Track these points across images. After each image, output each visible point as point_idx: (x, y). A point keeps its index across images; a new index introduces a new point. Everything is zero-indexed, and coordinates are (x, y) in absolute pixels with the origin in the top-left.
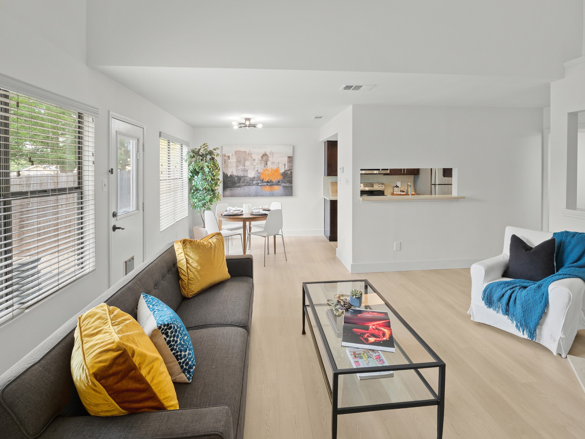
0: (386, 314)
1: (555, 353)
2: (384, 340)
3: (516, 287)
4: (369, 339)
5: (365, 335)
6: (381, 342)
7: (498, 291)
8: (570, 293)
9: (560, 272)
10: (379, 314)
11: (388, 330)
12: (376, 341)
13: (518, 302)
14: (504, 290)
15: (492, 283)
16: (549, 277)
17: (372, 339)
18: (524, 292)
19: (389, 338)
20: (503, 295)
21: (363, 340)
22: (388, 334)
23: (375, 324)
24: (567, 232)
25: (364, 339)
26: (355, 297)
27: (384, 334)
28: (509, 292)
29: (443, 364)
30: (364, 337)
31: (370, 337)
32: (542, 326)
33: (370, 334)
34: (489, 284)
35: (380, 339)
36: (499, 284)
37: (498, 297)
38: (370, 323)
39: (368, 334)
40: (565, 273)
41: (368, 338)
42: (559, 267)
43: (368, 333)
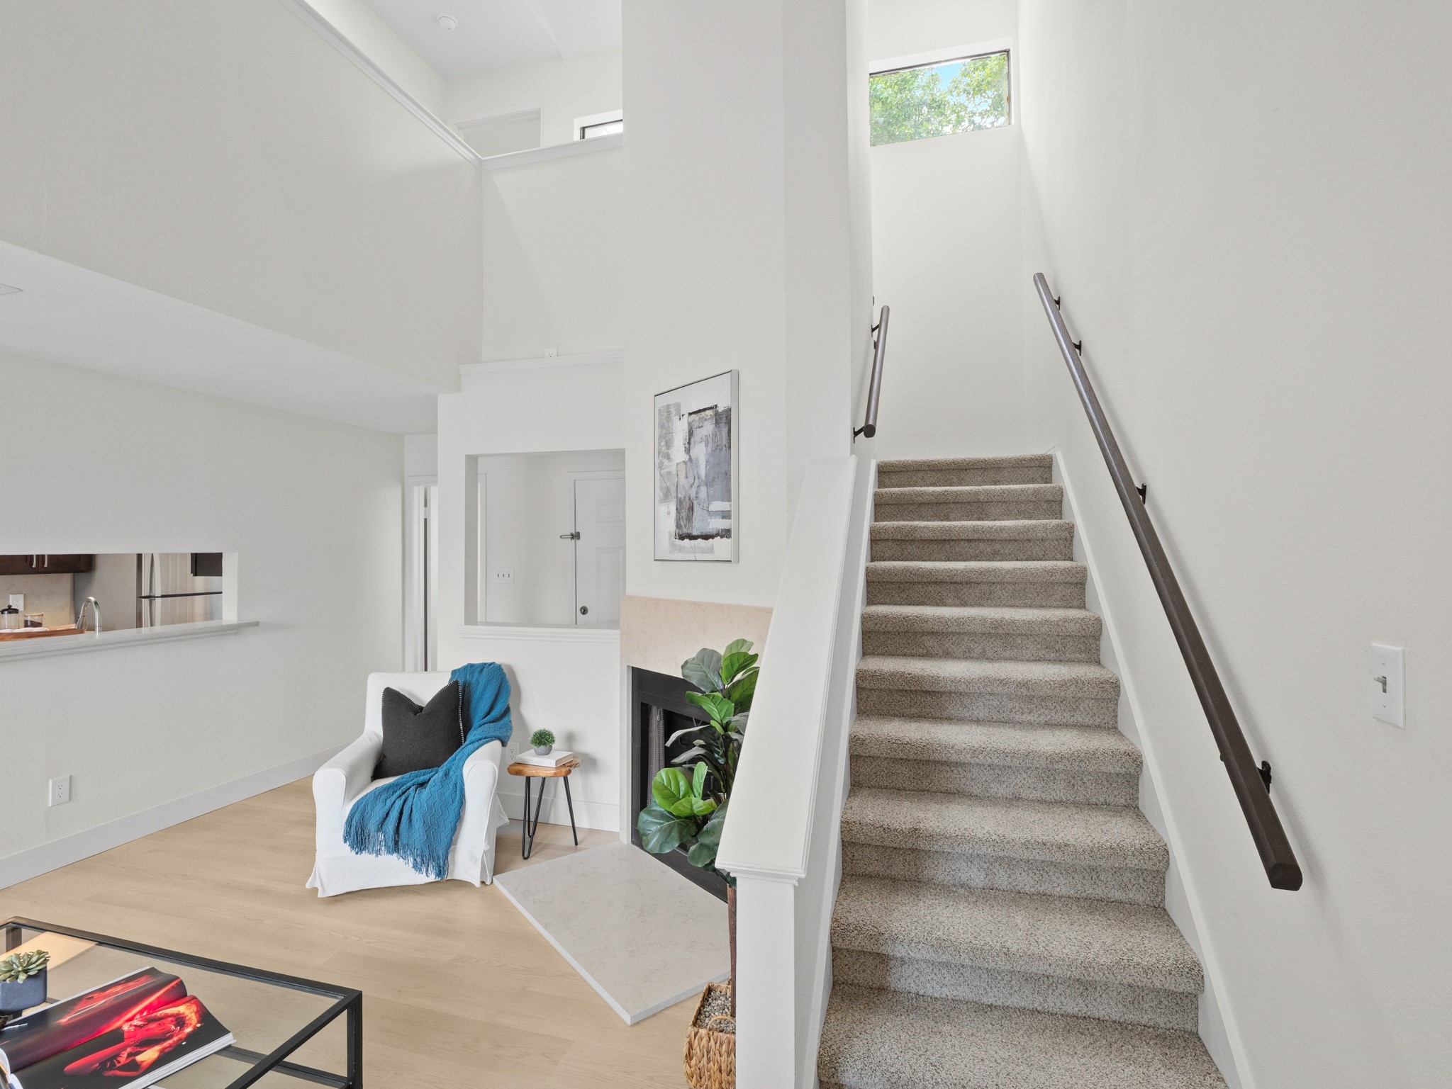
0: (152, 972)
1: (478, 884)
2: (189, 1035)
3: (409, 789)
4: (139, 1058)
5: (119, 1059)
6: (184, 1043)
7: (377, 809)
8: (494, 769)
9: (470, 737)
10: (131, 983)
11: (188, 1004)
12: (167, 1050)
13: (415, 817)
14: (389, 803)
15: (363, 798)
16: (458, 751)
17: (150, 1055)
18: (425, 793)
19: (198, 1022)
20: (387, 814)
21: (119, 1073)
22: (193, 1014)
23: (137, 1013)
24: (472, 666)
25: (123, 1068)
26: (22, 977)
27: (180, 1021)
28: (399, 803)
29: (358, 993)
30: (118, 1065)
31: (140, 1053)
32: (456, 844)
33: (137, 1046)
34: (358, 801)
35: (175, 1039)
36: (377, 795)
37: (378, 823)
38: (118, 1020)
39: (129, 1050)
40: (479, 737)
41: (135, 1060)
42: (467, 729)
43: (129, 1046)
